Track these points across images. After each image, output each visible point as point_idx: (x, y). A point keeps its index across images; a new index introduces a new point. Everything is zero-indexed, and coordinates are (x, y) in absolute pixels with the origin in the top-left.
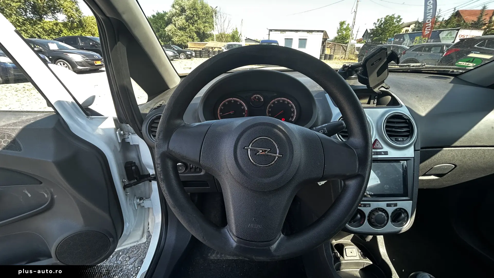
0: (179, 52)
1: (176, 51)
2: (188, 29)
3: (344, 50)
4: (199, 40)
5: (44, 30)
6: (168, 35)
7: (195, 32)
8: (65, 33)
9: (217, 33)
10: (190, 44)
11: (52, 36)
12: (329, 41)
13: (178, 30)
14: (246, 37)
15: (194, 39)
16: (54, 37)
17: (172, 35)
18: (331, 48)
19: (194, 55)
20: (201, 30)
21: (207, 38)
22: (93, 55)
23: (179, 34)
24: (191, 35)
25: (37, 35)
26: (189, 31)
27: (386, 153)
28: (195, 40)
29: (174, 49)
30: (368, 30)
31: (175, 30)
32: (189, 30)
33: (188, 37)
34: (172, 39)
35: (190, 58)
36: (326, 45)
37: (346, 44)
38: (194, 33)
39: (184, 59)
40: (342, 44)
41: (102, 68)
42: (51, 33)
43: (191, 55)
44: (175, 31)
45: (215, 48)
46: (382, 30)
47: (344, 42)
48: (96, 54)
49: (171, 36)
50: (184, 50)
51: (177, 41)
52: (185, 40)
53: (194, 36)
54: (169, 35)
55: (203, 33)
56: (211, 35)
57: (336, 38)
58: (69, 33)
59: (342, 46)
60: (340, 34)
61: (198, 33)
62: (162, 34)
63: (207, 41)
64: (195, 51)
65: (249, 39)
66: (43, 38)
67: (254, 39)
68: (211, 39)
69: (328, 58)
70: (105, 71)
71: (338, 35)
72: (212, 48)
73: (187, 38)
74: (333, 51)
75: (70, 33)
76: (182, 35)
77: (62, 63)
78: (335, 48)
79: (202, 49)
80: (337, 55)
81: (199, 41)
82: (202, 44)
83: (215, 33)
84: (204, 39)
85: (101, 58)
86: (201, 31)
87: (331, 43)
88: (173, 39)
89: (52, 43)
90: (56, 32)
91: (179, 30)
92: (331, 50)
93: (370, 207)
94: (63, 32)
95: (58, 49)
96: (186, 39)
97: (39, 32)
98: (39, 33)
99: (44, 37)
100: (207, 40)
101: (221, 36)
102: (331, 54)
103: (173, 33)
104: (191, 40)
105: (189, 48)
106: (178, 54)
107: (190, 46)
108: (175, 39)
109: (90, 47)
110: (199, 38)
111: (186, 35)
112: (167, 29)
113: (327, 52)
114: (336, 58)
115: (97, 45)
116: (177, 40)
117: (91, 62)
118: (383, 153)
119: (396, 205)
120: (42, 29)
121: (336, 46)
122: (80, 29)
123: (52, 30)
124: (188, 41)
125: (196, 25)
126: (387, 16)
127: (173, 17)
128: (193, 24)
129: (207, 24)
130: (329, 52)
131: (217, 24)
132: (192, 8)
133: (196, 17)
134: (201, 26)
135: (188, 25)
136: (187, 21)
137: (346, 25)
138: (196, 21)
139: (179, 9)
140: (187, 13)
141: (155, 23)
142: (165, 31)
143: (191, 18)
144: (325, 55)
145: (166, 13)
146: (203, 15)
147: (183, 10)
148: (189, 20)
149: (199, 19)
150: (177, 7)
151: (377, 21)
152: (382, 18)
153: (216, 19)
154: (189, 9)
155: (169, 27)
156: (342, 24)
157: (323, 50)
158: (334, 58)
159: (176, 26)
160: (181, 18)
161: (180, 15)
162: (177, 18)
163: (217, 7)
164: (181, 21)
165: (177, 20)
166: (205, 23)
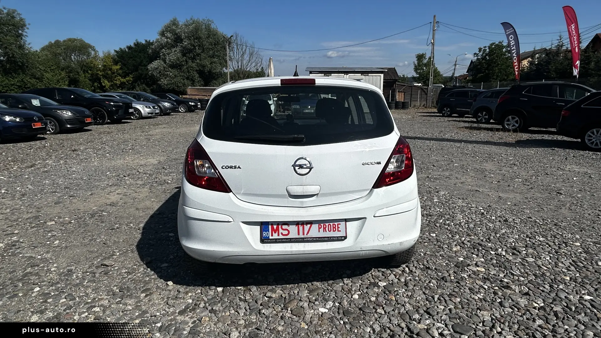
2: (185, 67)
3: (426, 94)
4: (202, 84)
6: (153, 75)
7: (197, 70)
9: (231, 70)
13: (170, 69)
15: (194, 81)
17: (158, 75)
18: (405, 93)
19: (199, 106)
20: (205, 68)
21: (216, 80)
23: (171, 74)
24: (190, 76)
26: (187, 70)
28: (196, 82)
29: (170, 99)
31: (164, 68)
32: (187, 68)
33: (184, 78)
34: (158, 81)
35: (193, 111)
36: (396, 88)
37: (428, 85)
38: (195, 73)
39: (184, 112)
40: (422, 87)
43: (196, 106)
44: (164, 70)
46: (487, 64)
49: (157, 77)
51: (167, 85)
52: (179, 82)
53: (195, 76)
54: (155, 76)
55: (210, 72)
56: (222, 74)
60: (419, 71)
61: (201, 73)
62: (141, 75)
68: (222, 81)
69: (400, 106)
71: (417, 73)
73: (184, 80)
74: (410, 96)
76: (175, 76)
78: (412, 92)
80: (416, 102)
81: (202, 86)
83: (229, 70)
84: (211, 81)
86: (206, 70)
87: (405, 85)
88: (161, 81)
89: (34, 98)
91: (170, 67)
92: (404, 95)
95: (41, 104)
96: (182, 81)
100: (215, 83)
102: (405, 101)
103: (160, 72)
104: (190, 83)
105: (189, 96)
106: (178, 106)
107: (191, 92)
108: (164, 82)
110: (202, 79)
111: (182, 75)
112: (150, 67)
113: (399, 97)
114: (415, 106)
116: (166, 83)
117: (82, 119)
121: (413, 96)
124: (186, 85)
125: (198, 61)
126: (492, 44)
127: (161, 49)
128: (193, 59)
129: (216, 60)
130: (403, 98)
131: (231, 58)
132: (193, 36)
133: (199, 49)
134: (207, 62)
135: (186, 61)
136: (184, 55)
137: (427, 59)
138: (198, 55)
139: (173, 37)
140: (185, 43)
141: (131, 58)
142: (148, 69)
143: (190, 51)
144: (396, 102)
145: (149, 44)
146: (210, 47)
147: (178, 39)
148: (186, 53)
149: (203, 52)
150: (169, 35)
151: (478, 50)
152: (486, 47)
153: (230, 51)
154: (189, 38)
155: (155, 64)
156: (420, 57)
157: (393, 96)
158: (412, 106)
159: (165, 63)
160: (175, 51)
161: (173, 46)
162: (168, 51)
163: (232, 36)
164: (174, 55)
165: (168, 54)
166: (213, 57)
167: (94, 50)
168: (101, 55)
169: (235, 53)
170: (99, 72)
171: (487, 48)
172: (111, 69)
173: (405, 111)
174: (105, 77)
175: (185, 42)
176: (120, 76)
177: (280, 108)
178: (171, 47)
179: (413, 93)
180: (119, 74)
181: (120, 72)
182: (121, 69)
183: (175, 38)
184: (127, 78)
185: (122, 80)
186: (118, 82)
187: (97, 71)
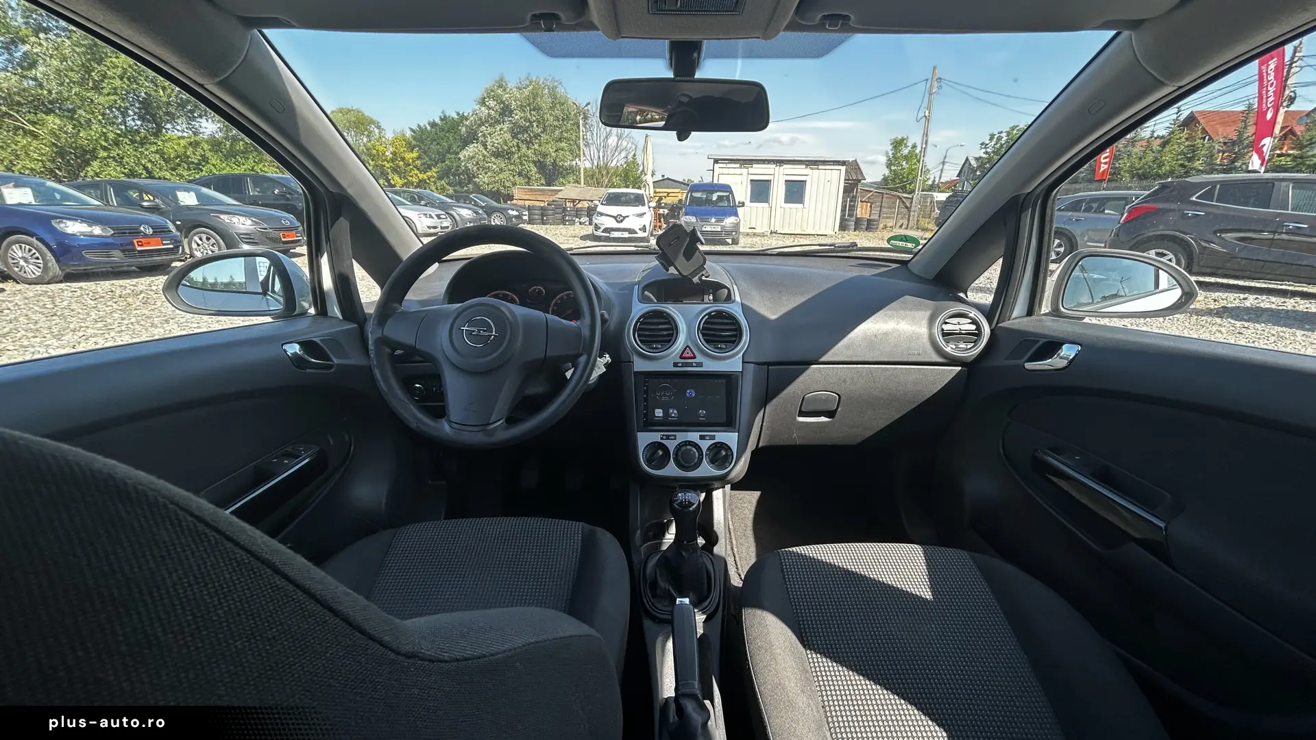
0: (490, 211)
1: (482, 207)
2: (516, 156)
3: (906, 207)
4: (543, 181)
5: (163, 158)
6: (467, 168)
7: (534, 162)
8: (214, 165)
9: (588, 165)
10: (517, 192)
11: (180, 170)
12: (866, 185)
13: (492, 158)
14: (663, 176)
15: (529, 179)
16: (185, 173)
17: (475, 168)
18: (872, 203)
19: (526, 218)
20: (548, 159)
21: (564, 176)
22: (280, 219)
23: (495, 167)
24: (524, 170)
25: (146, 168)
26: (519, 161)
27: (700, 365)
28: (533, 180)
29: (476, 204)
30: (970, 158)
31: (484, 156)
32: (520, 158)
33: (515, 173)
34: (475, 178)
36: (857, 194)
37: (910, 193)
38: (531, 165)
40: (900, 194)
41: (297, 248)
42: (179, 165)
43: (519, 217)
44: (484, 160)
45: (580, 200)
47: (906, 187)
48: (286, 215)
49: (473, 171)
50: (503, 205)
51: (488, 185)
52: (507, 180)
53: (531, 171)
54: (469, 169)
55: (554, 164)
56: (573, 170)
57: (885, 179)
58: (224, 165)
59: (900, 198)
60: (893, 168)
61: (541, 166)
62: (450, 168)
63: (564, 185)
64: (529, 209)
65: (668, 179)
66: (160, 178)
67: (681, 180)
68: (573, 179)
69: (863, 227)
70: (304, 255)
71: (891, 170)
72: (573, 201)
73: (514, 176)
74: (879, 209)
75: (227, 164)
76: (501, 170)
77: (204, 237)
78: (882, 202)
79: (548, 205)
80: (888, 220)
81: (542, 185)
82: (549, 190)
83: (584, 164)
84: (557, 179)
85: (298, 224)
86: (549, 161)
87: (871, 191)
88: (477, 179)
89: (187, 190)
90: (193, 163)
92: (871, 207)
93: (675, 439)
94: (208, 163)
95: (197, 203)
96: (511, 178)
97: (150, 161)
98: (149, 165)
99: (162, 174)
101: (600, 172)
102: (871, 218)
103: (477, 163)
104: (523, 182)
105: (514, 202)
106: (486, 216)
107: (519, 195)
108: (483, 179)
109: (275, 200)
110: (543, 176)
111: (512, 168)
112: (464, 154)
113: (862, 211)
114: (885, 227)
115: (289, 193)
116: (487, 182)
117: (274, 234)
118: (694, 364)
119: (713, 438)
120: (158, 156)
121: (884, 210)
122: (251, 157)
123: (184, 158)
124: (514, 184)
125: (536, 146)
126: (1013, 128)
127: (480, 126)
128: (529, 143)
129: (563, 144)
130: (868, 212)
131: (588, 143)
132: (529, 105)
133: (537, 126)
134: (550, 149)
135: (518, 146)
136: (514, 136)
137: (909, 148)
138: (537, 136)
139: (497, 107)
140: (516, 117)
141: (435, 140)
142: (460, 159)
143: (525, 130)
144: (857, 219)
145: (463, 118)
146: (556, 123)
147: (506, 111)
148: (519, 133)
149: (544, 130)
150: (492, 103)
151: (989, 137)
152: (1001, 132)
153: (587, 132)
154: (522, 108)
155: (470, 150)
156: (898, 144)
157: (852, 208)
158: (881, 226)
159: (486, 149)
160: (500, 130)
161: (498, 122)
162: (490, 130)
163: (588, 104)
164: (499, 136)
165: (490, 134)
166: (560, 140)
167: (379, 127)
168: (389, 135)
169: (595, 135)
170: (386, 163)
171: (1004, 135)
172: (403, 159)
173: (870, 234)
174: (395, 170)
175: (516, 115)
176: (418, 169)
177: (660, 222)
178: (495, 122)
179: (884, 205)
180: (416, 167)
181: (418, 162)
182: (419, 158)
183: (502, 109)
184: (428, 174)
185: (421, 176)
186: (414, 180)
187: (383, 161)
